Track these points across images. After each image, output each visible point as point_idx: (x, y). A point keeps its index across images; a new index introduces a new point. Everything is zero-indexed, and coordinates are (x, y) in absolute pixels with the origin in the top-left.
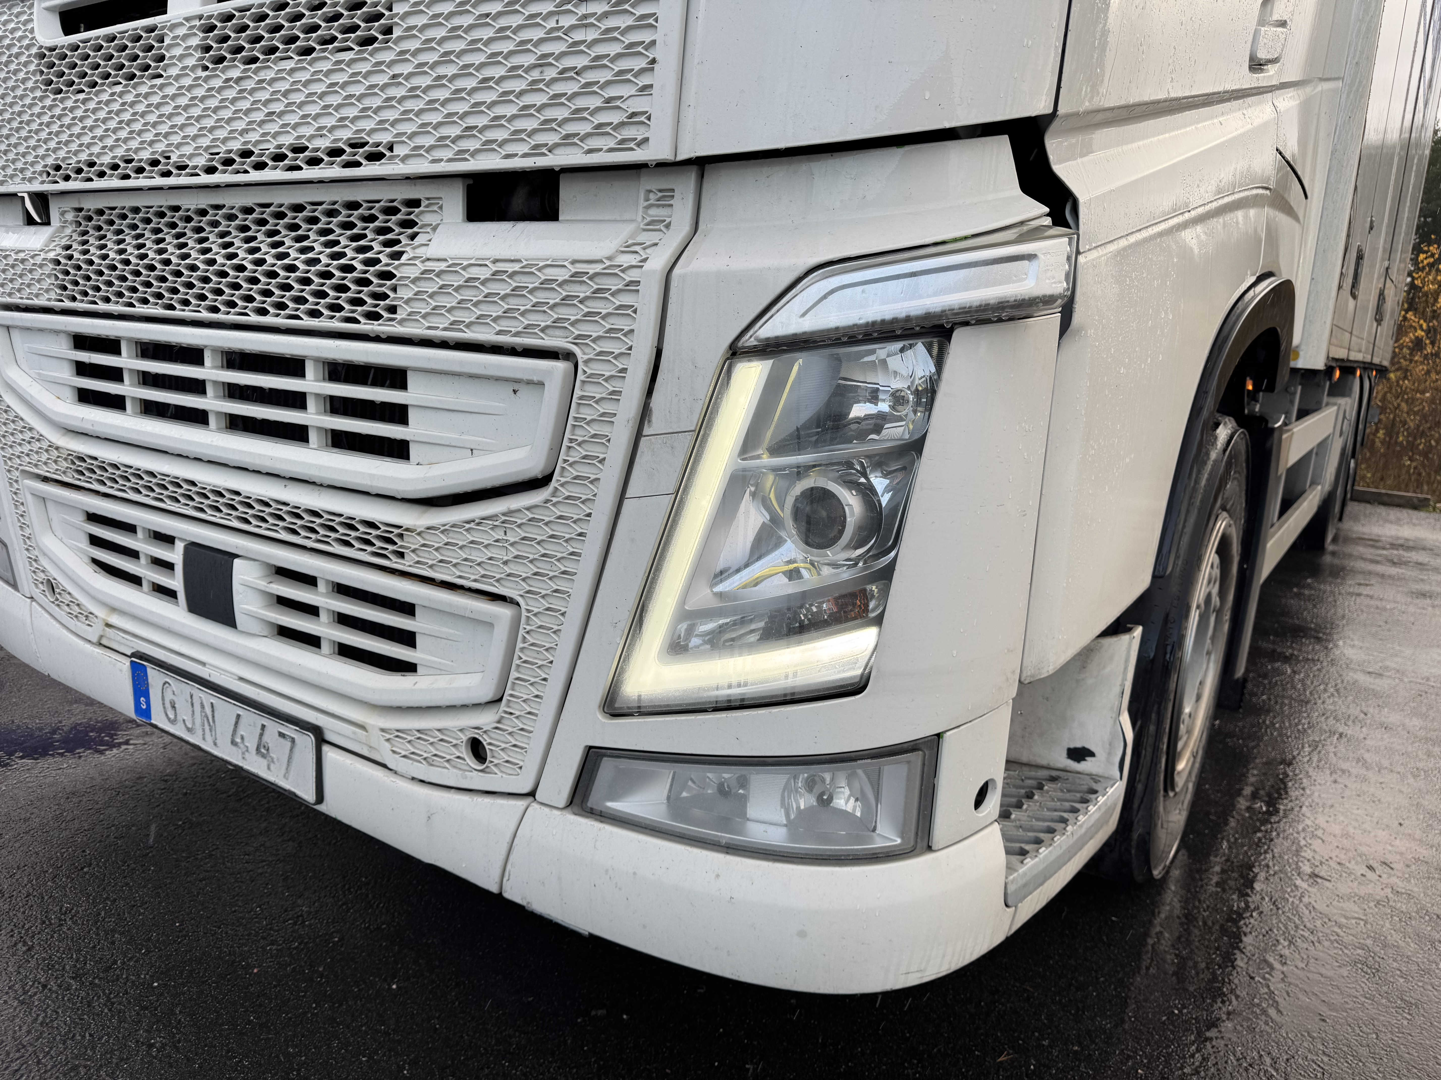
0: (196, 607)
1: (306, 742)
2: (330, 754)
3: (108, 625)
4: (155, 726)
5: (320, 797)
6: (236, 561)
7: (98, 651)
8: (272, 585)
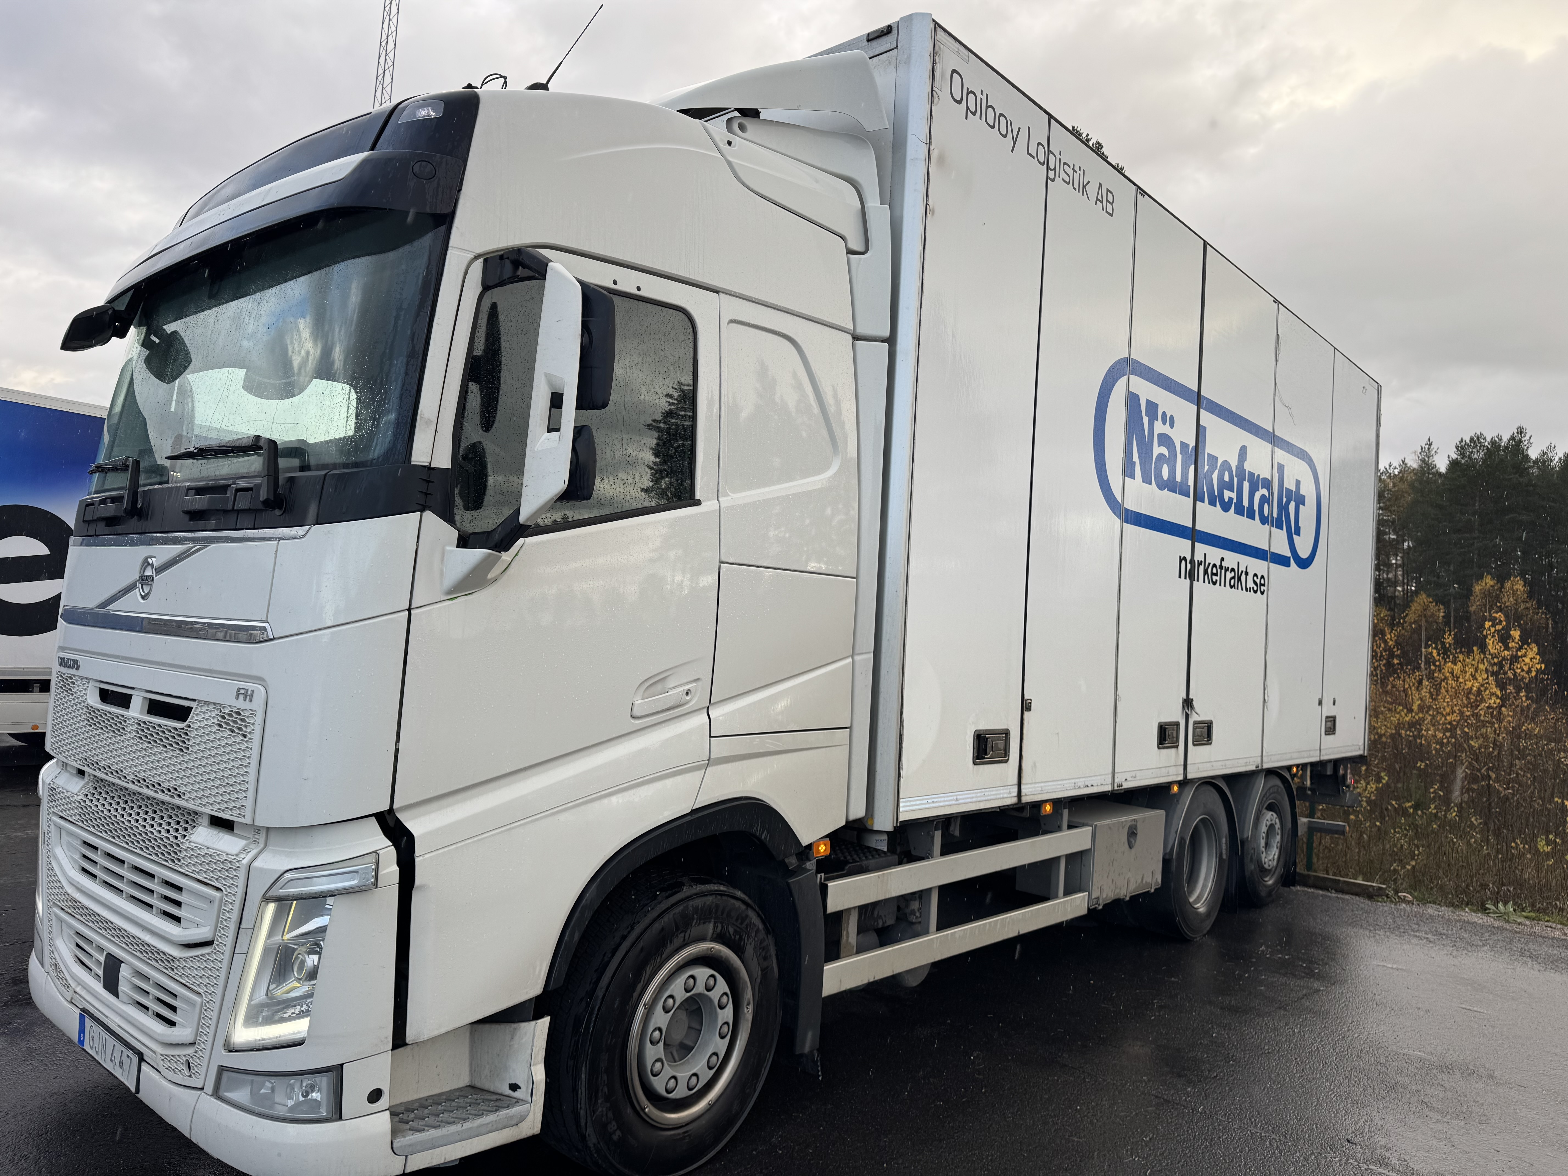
0: (106, 987)
1: (135, 1059)
2: (144, 1067)
3: (75, 992)
4: (85, 1050)
5: (138, 1090)
6: (122, 964)
7: (69, 1006)
8: (133, 979)
